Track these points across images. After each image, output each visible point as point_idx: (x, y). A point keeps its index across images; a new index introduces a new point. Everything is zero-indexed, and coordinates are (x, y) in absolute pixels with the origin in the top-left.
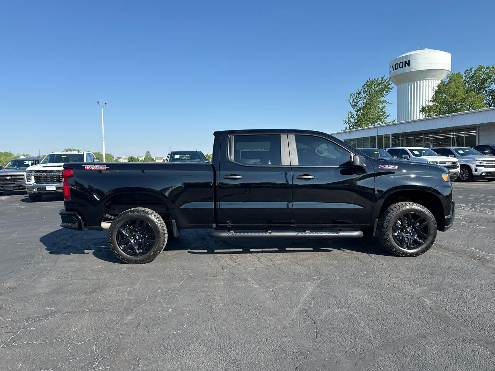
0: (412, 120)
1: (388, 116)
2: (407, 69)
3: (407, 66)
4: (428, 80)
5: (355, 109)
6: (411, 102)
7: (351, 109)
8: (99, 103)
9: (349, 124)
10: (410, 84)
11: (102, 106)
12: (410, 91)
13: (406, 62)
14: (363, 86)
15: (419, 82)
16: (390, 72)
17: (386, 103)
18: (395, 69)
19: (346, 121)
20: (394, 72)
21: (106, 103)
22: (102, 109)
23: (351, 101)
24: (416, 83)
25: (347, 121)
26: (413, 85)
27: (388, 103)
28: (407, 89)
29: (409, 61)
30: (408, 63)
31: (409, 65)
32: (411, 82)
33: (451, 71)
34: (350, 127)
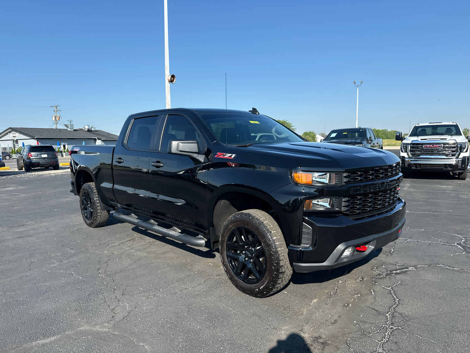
8: (355, 83)
11: (358, 86)
21: (361, 83)
22: (358, 89)
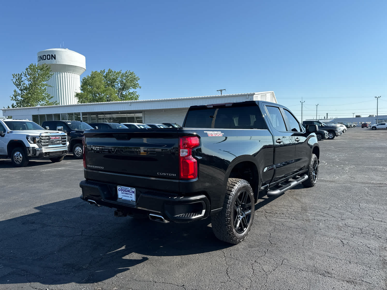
0: (63, 104)
1: (52, 97)
2: (53, 61)
3: (54, 59)
4: (71, 73)
5: (19, 88)
6: (59, 88)
7: (15, 88)
9: (16, 101)
10: (57, 74)
12: (57, 79)
13: (52, 55)
14: (27, 69)
15: (63, 73)
16: (39, 61)
17: (49, 87)
18: (43, 60)
19: (12, 98)
20: (42, 62)
23: (15, 80)
24: (61, 74)
25: (14, 98)
26: (59, 75)
27: (50, 86)
28: (55, 77)
29: (55, 55)
30: (54, 57)
31: (55, 58)
32: (57, 72)
33: (86, 69)
34: (17, 104)
